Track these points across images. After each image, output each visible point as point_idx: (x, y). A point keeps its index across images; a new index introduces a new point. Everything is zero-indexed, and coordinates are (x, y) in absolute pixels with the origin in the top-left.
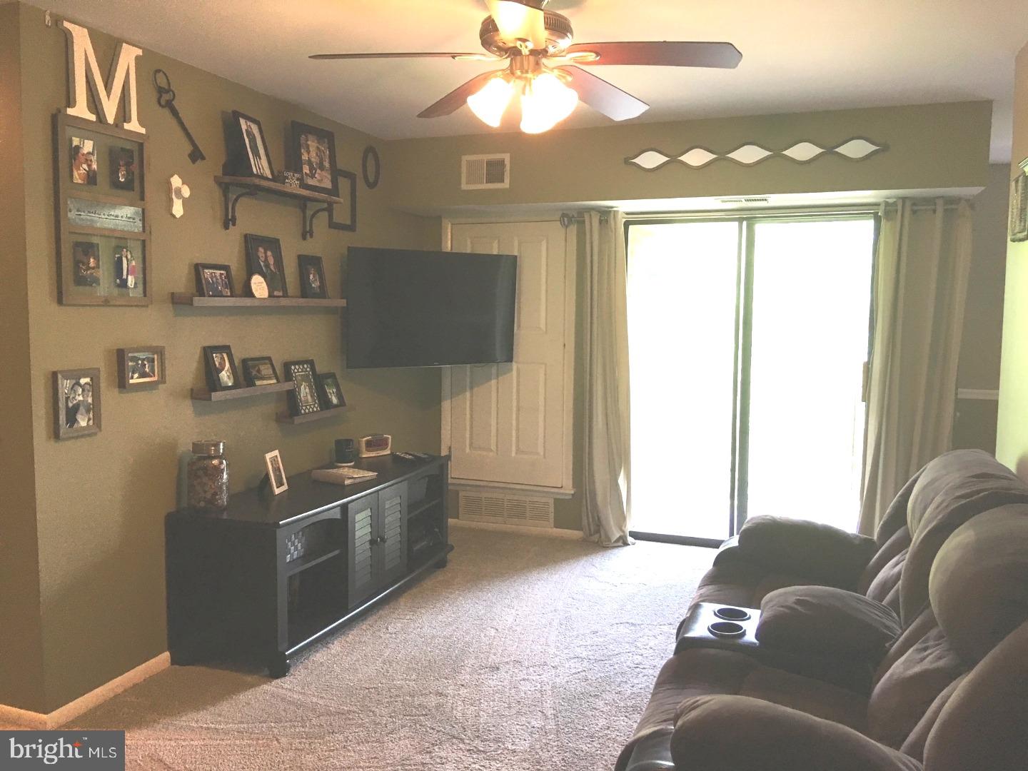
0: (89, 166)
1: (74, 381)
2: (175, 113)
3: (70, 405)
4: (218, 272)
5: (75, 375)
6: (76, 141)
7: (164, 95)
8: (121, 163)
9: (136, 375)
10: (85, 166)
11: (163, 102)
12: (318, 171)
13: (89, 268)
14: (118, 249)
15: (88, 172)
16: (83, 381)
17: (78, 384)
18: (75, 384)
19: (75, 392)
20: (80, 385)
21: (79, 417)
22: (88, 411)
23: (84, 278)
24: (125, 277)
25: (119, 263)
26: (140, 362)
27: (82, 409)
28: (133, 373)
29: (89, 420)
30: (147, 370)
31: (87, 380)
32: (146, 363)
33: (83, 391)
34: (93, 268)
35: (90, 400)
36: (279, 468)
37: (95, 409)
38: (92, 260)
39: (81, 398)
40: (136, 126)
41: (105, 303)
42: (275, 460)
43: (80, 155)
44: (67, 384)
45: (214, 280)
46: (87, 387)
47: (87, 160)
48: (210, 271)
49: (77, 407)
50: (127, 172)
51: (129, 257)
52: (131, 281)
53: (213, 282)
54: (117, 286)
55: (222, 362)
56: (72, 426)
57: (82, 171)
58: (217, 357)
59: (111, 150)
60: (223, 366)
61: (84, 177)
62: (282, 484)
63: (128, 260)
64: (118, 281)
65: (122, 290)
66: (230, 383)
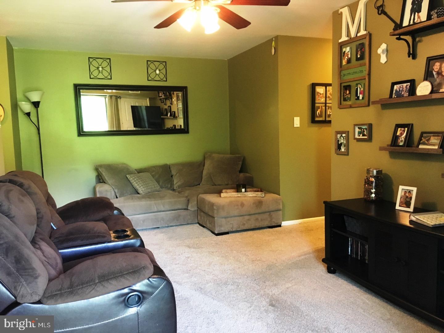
0: (348, 57)
1: (340, 135)
2: (385, 14)
3: (339, 143)
4: (405, 85)
5: (341, 133)
6: (344, 50)
7: (380, 9)
8: (359, 50)
9: (361, 135)
10: (347, 58)
11: (380, 12)
13: (347, 94)
14: (357, 85)
16: (344, 135)
17: (342, 136)
18: (341, 136)
19: (341, 139)
20: (342, 137)
21: (342, 148)
22: (345, 146)
23: (345, 98)
24: (358, 95)
25: (357, 89)
26: (363, 130)
27: (343, 145)
28: (360, 134)
29: (345, 149)
30: (365, 133)
32: (365, 130)
33: (343, 139)
34: (348, 94)
35: (345, 142)
36: (411, 198)
38: (348, 91)
39: (342, 141)
40: (362, 32)
41: (351, 107)
42: (409, 192)
43: (345, 54)
44: (339, 136)
45: (401, 89)
46: (345, 138)
47: (347, 55)
48: (400, 85)
49: (341, 144)
50: (361, 53)
51: (360, 87)
52: (361, 97)
53: (399, 90)
54: (356, 99)
55: (403, 132)
56: (339, 150)
57: (346, 60)
58: (401, 130)
59: (356, 45)
60: (401, 134)
61: (346, 61)
62: (408, 206)
63: (360, 88)
64: (356, 97)
65: (358, 101)
66: (401, 144)
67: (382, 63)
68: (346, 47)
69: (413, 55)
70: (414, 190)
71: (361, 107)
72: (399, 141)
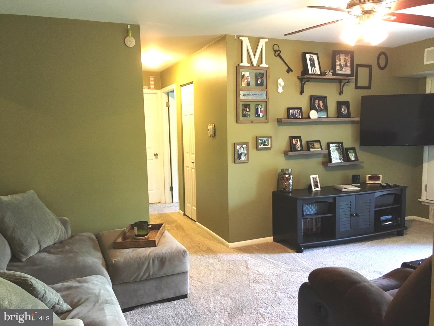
0: (248, 80)
1: (240, 146)
2: (281, 57)
3: (239, 153)
5: (241, 144)
6: (243, 73)
7: (276, 52)
8: (259, 78)
9: (262, 145)
10: (246, 81)
11: (276, 55)
12: (344, 67)
13: (246, 112)
14: (257, 105)
15: (247, 82)
16: (243, 146)
19: (241, 149)
20: (243, 147)
21: (242, 157)
22: (245, 155)
23: (245, 115)
24: (259, 114)
25: (257, 110)
27: (243, 155)
28: (261, 144)
29: (245, 158)
30: (266, 143)
31: (245, 146)
33: (244, 149)
34: (248, 111)
35: (246, 152)
36: (317, 182)
37: (247, 155)
39: (243, 151)
40: (264, 65)
41: (252, 122)
42: (315, 178)
43: (245, 77)
44: (238, 147)
45: (295, 113)
46: (245, 148)
47: (247, 78)
48: (293, 110)
49: (241, 154)
50: (261, 80)
51: (261, 107)
52: (261, 115)
53: (294, 114)
54: (256, 117)
55: (297, 141)
56: (239, 159)
57: (245, 82)
58: (295, 140)
59: (256, 74)
60: (296, 143)
61: (246, 84)
62: (317, 187)
63: (260, 108)
64: (257, 115)
66: (299, 149)
67: (279, 92)
71: (262, 123)
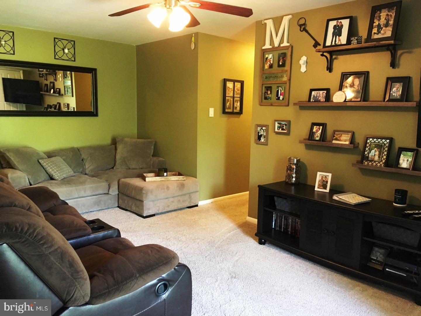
0: (270, 62)
1: (261, 128)
2: (307, 32)
3: (259, 135)
4: (321, 92)
5: (262, 126)
6: (267, 56)
7: (302, 27)
8: (281, 58)
9: (280, 129)
10: (269, 63)
11: (302, 29)
13: (268, 94)
14: (278, 87)
15: (270, 64)
16: (264, 128)
17: (262, 129)
18: (261, 129)
19: (261, 131)
20: (263, 129)
21: (262, 138)
22: (264, 137)
23: (266, 97)
24: (279, 96)
25: (278, 91)
26: (282, 125)
27: (263, 136)
28: (279, 128)
29: (264, 140)
30: (284, 128)
31: (265, 128)
32: (284, 125)
33: (263, 131)
34: (269, 94)
35: (265, 134)
36: (327, 182)
37: (266, 137)
38: (269, 92)
39: (262, 133)
40: (285, 44)
41: (272, 105)
42: (326, 177)
43: (268, 60)
44: (259, 128)
45: (318, 95)
46: (265, 130)
47: (270, 61)
48: (317, 92)
49: (261, 135)
50: (283, 60)
51: (281, 89)
52: (281, 98)
53: (317, 96)
54: (277, 99)
55: (318, 129)
56: (259, 141)
57: (268, 65)
58: (316, 127)
59: (279, 54)
60: (317, 131)
61: (268, 66)
62: (325, 188)
63: (281, 91)
64: (277, 98)
65: (278, 101)
66: (317, 139)
67: (302, 72)
68: (269, 54)
69: (330, 69)
70: (330, 175)
71: (282, 106)
72: (315, 136)
